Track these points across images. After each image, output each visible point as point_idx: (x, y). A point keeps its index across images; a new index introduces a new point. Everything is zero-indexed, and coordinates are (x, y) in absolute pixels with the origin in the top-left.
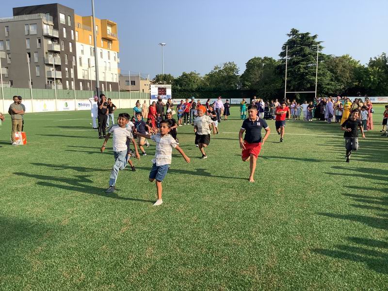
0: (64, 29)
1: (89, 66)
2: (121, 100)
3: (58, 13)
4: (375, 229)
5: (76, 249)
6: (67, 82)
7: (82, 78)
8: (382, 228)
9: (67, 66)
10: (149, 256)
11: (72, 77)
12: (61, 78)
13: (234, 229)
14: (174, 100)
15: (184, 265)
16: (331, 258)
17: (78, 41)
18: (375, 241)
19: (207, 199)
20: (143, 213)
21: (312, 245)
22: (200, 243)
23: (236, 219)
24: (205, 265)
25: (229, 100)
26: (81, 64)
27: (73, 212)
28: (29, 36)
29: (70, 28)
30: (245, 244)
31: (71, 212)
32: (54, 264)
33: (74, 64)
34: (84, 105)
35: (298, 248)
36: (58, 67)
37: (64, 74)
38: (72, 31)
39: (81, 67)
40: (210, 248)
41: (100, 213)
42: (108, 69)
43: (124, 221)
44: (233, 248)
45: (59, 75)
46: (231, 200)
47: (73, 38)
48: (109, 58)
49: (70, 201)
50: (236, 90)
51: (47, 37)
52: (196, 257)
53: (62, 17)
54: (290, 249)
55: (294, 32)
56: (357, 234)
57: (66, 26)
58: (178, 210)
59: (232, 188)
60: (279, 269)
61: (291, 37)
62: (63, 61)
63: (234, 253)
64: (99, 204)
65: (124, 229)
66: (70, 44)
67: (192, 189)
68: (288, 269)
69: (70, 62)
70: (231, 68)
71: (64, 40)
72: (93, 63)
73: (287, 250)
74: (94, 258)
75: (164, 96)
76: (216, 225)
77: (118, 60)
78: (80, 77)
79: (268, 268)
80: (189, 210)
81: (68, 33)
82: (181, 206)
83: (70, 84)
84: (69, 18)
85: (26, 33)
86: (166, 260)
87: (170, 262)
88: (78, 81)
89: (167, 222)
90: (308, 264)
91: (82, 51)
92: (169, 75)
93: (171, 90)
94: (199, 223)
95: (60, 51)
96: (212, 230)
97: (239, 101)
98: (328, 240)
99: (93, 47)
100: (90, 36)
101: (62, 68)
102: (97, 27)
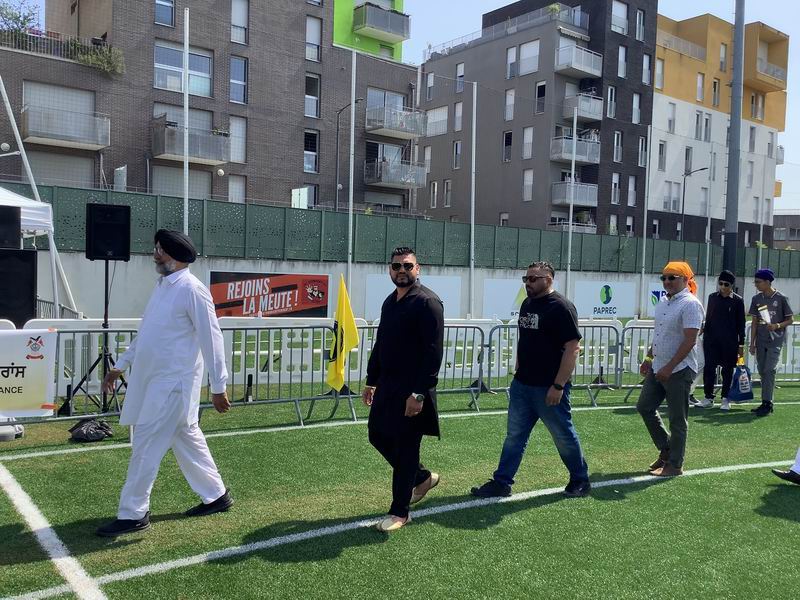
0: (622, 51)
1: (688, 173)
6: (613, 220)
7: (660, 208)
9: (616, 168)
11: (631, 203)
12: (595, 205)
17: (661, 91)
29: (641, 49)
36: (587, 173)
37: (604, 195)
38: (646, 59)
39: (661, 173)
45: (589, 196)
47: (645, 80)
48: (752, 149)
51: (566, 76)
53: (618, 12)
57: (628, 41)
62: (607, 152)
66: (636, 99)
71: (619, 84)
81: (634, 64)
83: (621, 226)
84: (640, 15)
91: (671, 123)
95: (599, 117)
99: (705, 110)
100: (700, 77)
101: (602, 173)
102: (723, 48)
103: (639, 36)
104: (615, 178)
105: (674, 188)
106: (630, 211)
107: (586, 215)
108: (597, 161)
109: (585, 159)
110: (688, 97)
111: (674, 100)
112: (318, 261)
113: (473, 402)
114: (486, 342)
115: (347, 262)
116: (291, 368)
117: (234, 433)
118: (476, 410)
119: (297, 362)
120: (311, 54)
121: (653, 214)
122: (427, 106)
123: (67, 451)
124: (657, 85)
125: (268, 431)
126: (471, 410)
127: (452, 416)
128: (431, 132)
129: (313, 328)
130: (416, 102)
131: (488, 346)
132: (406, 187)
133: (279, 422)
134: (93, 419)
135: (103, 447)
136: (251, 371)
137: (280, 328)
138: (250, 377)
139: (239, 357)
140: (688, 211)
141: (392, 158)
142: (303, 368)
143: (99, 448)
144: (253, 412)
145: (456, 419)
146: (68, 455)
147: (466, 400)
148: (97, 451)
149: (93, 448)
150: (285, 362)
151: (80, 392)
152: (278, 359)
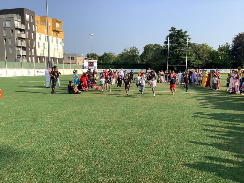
0: (28, 24)
1: (44, 48)
2: (64, 69)
3: (25, 14)
4: (222, 151)
5: (32, 166)
6: (30, 58)
7: (39, 55)
8: (226, 151)
9: (29, 47)
10: (80, 170)
11: (33, 55)
12: (26, 55)
13: (135, 152)
14: (99, 69)
15: (103, 175)
16: (195, 170)
17: (37, 32)
18: (222, 159)
19: (118, 133)
20: (77, 142)
21: (183, 161)
22: (113, 161)
23: (136, 145)
24: (116, 176)
25: (133, 70)
26: (39, 46)
27: (31, 142)
28: (5, 28)
29: (32, 24)
30: (141, 161)
31: (30, 142)
32: (18, 175)
33: (34, 46)
34: (40, 72)
35: (175, 164)
36: (24, 48)
37: (27, 52)
38: (34, 26)
39: (39, 48)
40: (119, 165)
41: (49, 142)
42: (56, 50)
43: (65, 148)
44: (134, 164)
45: (24, 53)
46: (133, 133)
47: (34, 30)
48: (57, 43)
49: (29, 134)
50: (137, 64)
51: (17, 29)
52: (110, 170)
53: (27, 16)
54: (170, 164)
55: (173, 29)
56: (211, 155)
57: (30, 22)
58: (99, 140)
59: (134, 125)
60: (163, 177)
61: (171, 32)
62: (27, 44)
63: (135, 167)
64: (49, 137)
65: (64, 153)
66: (32, 33)
67: (109, 127)
68: (168, 177)
69: (32, 45)
70: (134, 51)
71: (28, 31)
72: (46, 46)
73: (168, 164)
74: (45, 172)
75: (92, 67)
76: (124, 150)
77: (63, 44)
78: (38, 54)
79: (156, 177)
80: (107, 140)
81: (31, 27)
82: (102, 137)
83: (32, 59)
84: (32, 17)
85: (4, 26)
86: (91, 172)
87: (94, 174)
88: (36, 57)
89: (92, 148)
90: (181, 174)
91: (40, 38)
92: (96, 54)
93: (96, 63)
94: (113, 148)
95: (25, 38)
96: (121, 153)
97: (139, 71)
98: (193, 158)
100: (45, 29)
101: (26, 48)
102: (49, 23)
103: (32, 21)
104: (29, 49)
105: (42, 51)
107: (24, 57)
108: (25, 46)
109: (23, 46)
110: (43, 33)
111: (40, 34)
121: (38, 57)
140: (45, 56)
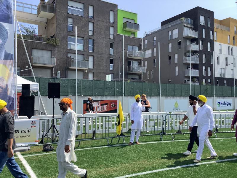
0: (204, 30)
1: (227, 65)
3: (199, 15)
6: (204, 80)
7: (219, 76)
11: (209, 75)
12: (198, 76)
17: (216, 41)
26: (218, 63)
29: (210, 29)
38: (211, 32)
39: (218, 66)
45: (196, 73)
47: (211, 38)
53: (202, 19)
57: (205, 27)
66: (209, 44)
69: (208, 61)
71: (203, 40)
81: (208, 34)
83: (207, 82)
84: (208, 19)
91: (220, 50)
95: (198, 50)
99: (231, 46)
100: (228, 37)
101: (200, 66)
102: (235, 28)
103: (209, 25)
104: (204, 68)
105: (223, 70)
106: (209, 78)
107: (195, 79)
108: (198, 63)
109: (194, 62)
110: (225, 42)
111: (221, 44)
112: (114, 96)
113: (161, 138)
114: (164, 119)
115: (123, 96)
116: (106, 128)
117: (89, 148)
118: (162, 141)
119: (107, 126)
120: (111, 37)
121: (216, 78)
122: (145, 50)
123: (42, 154)
124: (215, 39)
125: (99, 147)
126: (160, 140)
127: (154, 142)
128: (146, 57)
129: (112, 116)
130: (142, 48)
131: (165, 121)
132: (140, 73)
133: (102, 145)
134: (49, 144)
135: (52, 153)
136: (94, 129)
137: (102, 117)
138: (94, 131)
139: (91, 125)
140: (227, 77)
141: (135, 65)
142: (109, 128)
143: (51, 153)
144: (95, 142)
145: (156, 143)
146: (42, 155)
147: (159, 137)
148: (50, 154)
149: (49, 153)
150: (104, 127)
151: (46, 136)
152: (102, 126)
